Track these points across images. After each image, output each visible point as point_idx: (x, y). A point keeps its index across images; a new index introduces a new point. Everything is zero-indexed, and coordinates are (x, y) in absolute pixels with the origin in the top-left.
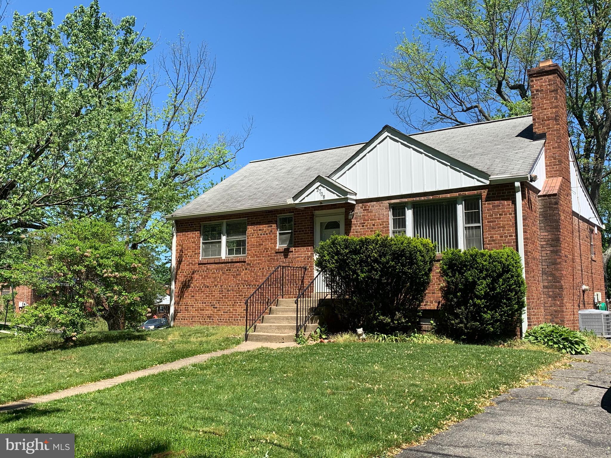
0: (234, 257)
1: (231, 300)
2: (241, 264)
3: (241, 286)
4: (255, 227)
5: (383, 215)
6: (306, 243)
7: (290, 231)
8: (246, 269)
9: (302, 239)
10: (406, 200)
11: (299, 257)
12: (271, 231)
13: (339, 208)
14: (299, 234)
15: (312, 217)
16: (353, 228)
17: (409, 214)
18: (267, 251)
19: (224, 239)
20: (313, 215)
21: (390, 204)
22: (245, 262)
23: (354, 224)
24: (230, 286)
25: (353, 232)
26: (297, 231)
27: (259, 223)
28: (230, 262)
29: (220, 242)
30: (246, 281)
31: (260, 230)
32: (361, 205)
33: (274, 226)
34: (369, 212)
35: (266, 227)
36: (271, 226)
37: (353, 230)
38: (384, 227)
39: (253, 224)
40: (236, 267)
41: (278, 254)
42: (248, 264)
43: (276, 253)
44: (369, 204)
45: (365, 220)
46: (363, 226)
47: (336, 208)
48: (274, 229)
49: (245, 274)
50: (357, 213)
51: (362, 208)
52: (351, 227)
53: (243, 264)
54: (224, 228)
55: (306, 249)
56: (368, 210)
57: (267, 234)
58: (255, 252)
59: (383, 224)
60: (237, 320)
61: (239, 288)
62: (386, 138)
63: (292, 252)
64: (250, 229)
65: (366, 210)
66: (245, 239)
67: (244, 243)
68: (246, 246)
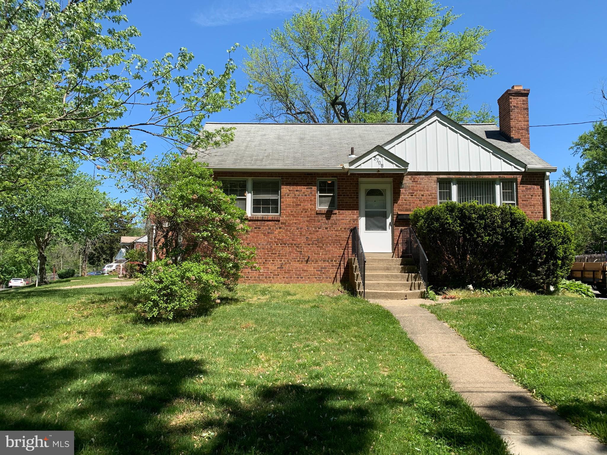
0: (260, 215)
1: (261, 258)
2: (273, 222)
3: (274, 244)
4: (291, 188)
5: (432, 187)
6: (352, 207)
7: (332, 194)
8: (280, 228)
9: (347, 202)
10: (454, 176)
11: (344, 219)
12: (311, 193)
13: (387, 177)
14: (344, 198)
15: (357, 184)
16: (402, 196)
17: (454, 189)
18: (306, 212)
19: (249, 197)
20: (358, 181)
21: (438, 179)
22: (279, 221)
23: (403, 193)
24: (259, 244)
25: (402, 200)
26: (341, 195)
27: (297, 184)
28: (260, 220)
29: (245, 199)
30: (281, 240)
31: (297, 191)
32: (410, 177)
33: (314, 188)
34: (417, 184)
35: (304, 188)
36: (312, 188)
37: (402, 198)
38: (432, 198)
39: (287, 184)
40: (268, 225)
41: (319, 216)
42: (282, 223)
43: (317, 214)
44: (418, 177)
45: (413, 190)
46: (411, 196)
47: (384, 177)
48: (314, 191)
49: (280, 233)
50: (405, 184)
51: (411, 179)
52: (400, 195)
53: (277, 222)
54: (249, 185)
55: (352, 212)
56: (417, 181)
57: (306, 195)
58: (291, 212)
59: (431, 195)
60: (270, 277)
61: (271, 247)
62: (435, 121)
63: (336, 214)
64: (285, 189)
65: (415, 181)
66: (277, 198)
67: (275, 202)
68: (278, 205)
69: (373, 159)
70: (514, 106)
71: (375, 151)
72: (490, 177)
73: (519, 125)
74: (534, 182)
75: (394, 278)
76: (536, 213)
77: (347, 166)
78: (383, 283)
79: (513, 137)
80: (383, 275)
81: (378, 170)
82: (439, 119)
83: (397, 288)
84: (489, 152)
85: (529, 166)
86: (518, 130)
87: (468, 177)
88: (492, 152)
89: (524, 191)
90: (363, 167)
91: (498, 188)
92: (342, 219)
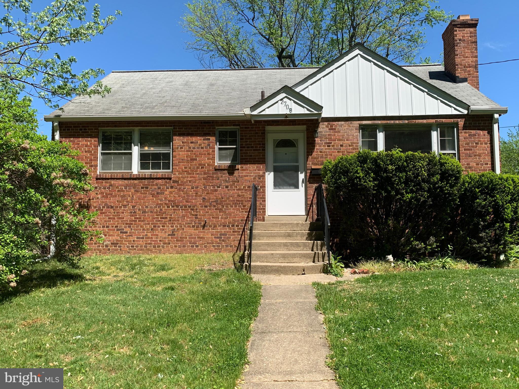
0: (148, 172)
1: (149, 224)
2: (164, 181)
3: (164, 207)
4: (185, 139)
5: (353, 136)
6: (257, 161)
7: (235, 147)
8: (172, 187)
9: (251, 156)
10: (379, 122)
11: (247, 176)
12: (209, 145)
13: (299, 124)
14: (247, 150)
15: (264, 133)
16: (317, 147)
17: (381, 137)
18: (202, 168)
19: (136, 150)
20: (264, 130)
21: (360, 125)
22: (170, 179)
23: (318, 144)
24: (147, 207)
25: (317, 152)
26: (244, 147)
27: (192, 135)
28: (148, 179)
29: (131, 154)
30: (172, 201)
31: (191, 143)
32: (326, 123)
33: (213, 139)
34: (336, 132)
35: (201, 140)
36: (209, 139)
37: (317, 149)
38: (354, 149)
39: (180, 135)
40: (157, 185)
41: (219, 172)
42: (174, 182)
43: (216, 170)
44: (336, 123)
45: (330, 139)
46: (328, 146)
47: (295, 125)
48: (212, 142)
49: (171, 193)
50: (321, 132)
51: (327, 127)
52: (314, 146)
53: (168, 181)
54: (136, 137)
55: (257, 167)
56: (335, 129)
57: (202, 148)
58: (185, 168)
59: (352, 146)
60: (159, 247)
61: (161, 210)
62: (357, 55)
63: (238, 169)
64: (177, 141)
65: (332, 129)
66: (169, 152)
67: (166, 156)
68: (170, 160)
69: (280, 102)
70: (460, 40)
71: (283, 93)
72: (425, 121)
73: (466, 62)
74: (480, 126)
75: (294, 246)
76: (482, 164)
77: (247, 111)
78: (277, 254)
79: (458, 77)
80: (281, 243)
81: (286, 116)
82: (361, 53)
83: (295, 260)
84: (423, 91)
85: (472, 107)
86: (464, 67)
87: (397, 122)
88: (427, 91)
89: (467, 138)
90: (268, 112)
91: (435, 136)
92: (245, 176)
